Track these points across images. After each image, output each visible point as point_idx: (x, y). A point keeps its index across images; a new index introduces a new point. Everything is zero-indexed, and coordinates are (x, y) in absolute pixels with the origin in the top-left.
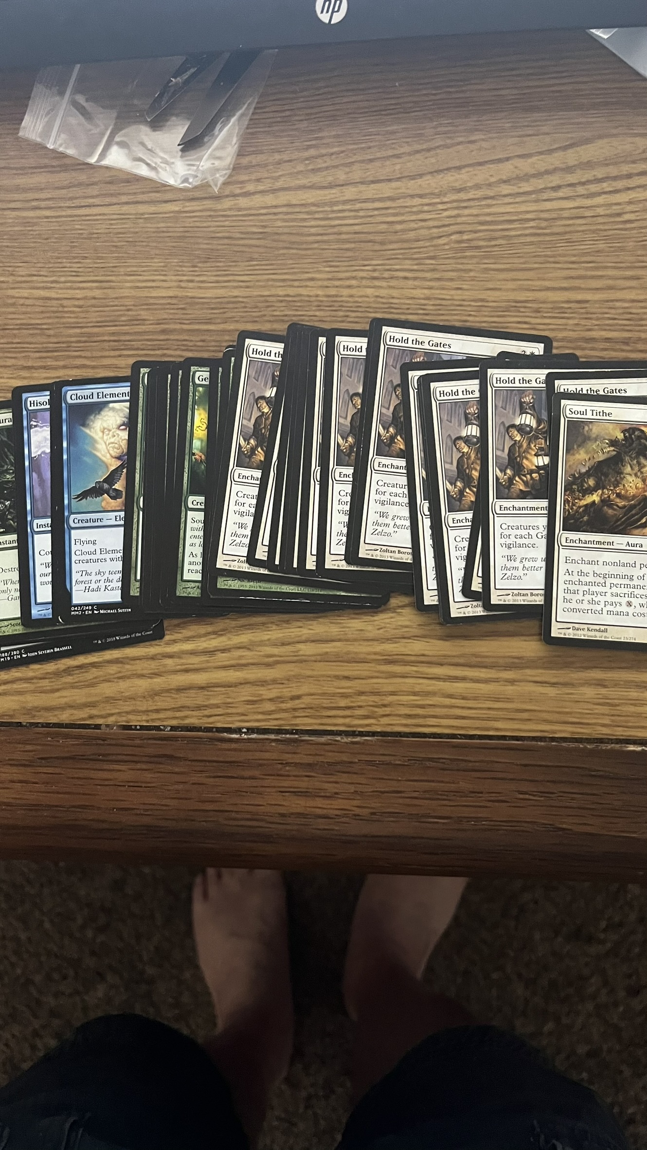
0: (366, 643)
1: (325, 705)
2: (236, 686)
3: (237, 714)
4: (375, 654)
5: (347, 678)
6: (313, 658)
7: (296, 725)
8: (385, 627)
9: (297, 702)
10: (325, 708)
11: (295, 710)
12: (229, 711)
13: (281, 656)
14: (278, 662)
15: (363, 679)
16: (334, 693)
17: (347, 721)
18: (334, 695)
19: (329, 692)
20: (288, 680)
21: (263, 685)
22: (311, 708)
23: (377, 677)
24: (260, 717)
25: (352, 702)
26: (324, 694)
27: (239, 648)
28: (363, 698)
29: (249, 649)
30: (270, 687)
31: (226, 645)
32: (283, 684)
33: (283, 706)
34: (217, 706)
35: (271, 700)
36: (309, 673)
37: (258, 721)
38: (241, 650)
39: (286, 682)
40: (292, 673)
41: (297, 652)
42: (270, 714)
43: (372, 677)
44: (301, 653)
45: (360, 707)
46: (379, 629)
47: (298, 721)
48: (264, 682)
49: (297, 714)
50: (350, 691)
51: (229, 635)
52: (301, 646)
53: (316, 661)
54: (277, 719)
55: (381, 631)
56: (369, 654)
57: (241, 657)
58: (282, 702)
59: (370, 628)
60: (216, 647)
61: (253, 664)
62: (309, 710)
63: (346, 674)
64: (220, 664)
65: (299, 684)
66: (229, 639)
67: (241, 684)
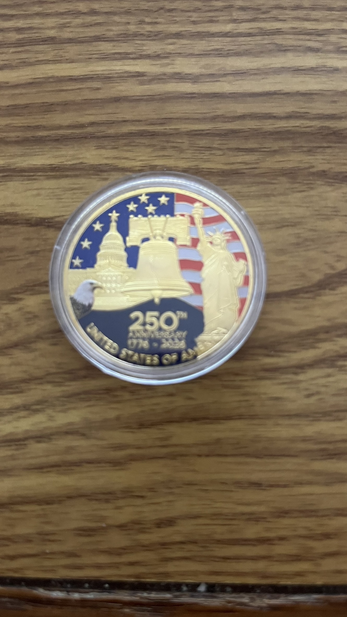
0: (287, 422)
1: (218, 537)
2: (60, 502)
3: (62, 553)
4: (305, 440)
5: (257, 485)
6: (194, 450)
7: (167, 574)
8: (318, 393)
9: (169, 530)
10: (219, 542)
11: (164, 545)
12: (49, 548)
13: (139, 448)
14: (133, 459)
15: (285, 486)
16: (234, 514)
17: (261, 566)
18: (235, 516)
19: (226, 511)
20: (151, 490)
21: (107, 501)
22: (194, 542)
23: (310, 483)
24: (103, 559)
25: (268, 530)
26: (216, 516)
27: (67, 433)
28: (286, 521)
29: (83, 435)
30: (121, 503)
31: (45, 428)
32: (142, 497)
33: (144, 538)
34: (28, 540)
35: (121, 527)
36: (188, 477)
37: (99, 567)
38: (70, 437)
39: (149, 494)
40: (159, 478)
41: (166, 439)
42: (119, 554)
43: (301, 483)
44: (174, 441)
45: (282, 539)
46: (309, 396)
47: (171, 567)
48: (110, 493)
49: (168, 554)
50: (262, 509)
51: (50, 411)
52: (172, 429)
53: (199, 456)
54: (132, 564)
55: (312, 400)
56: (293, 440)
57: (69, 450)
58: (142, 531)
59: (291, 394)
60: (27, 431)
61: (89, 462)
62: (190, 547)
63: (255, 477)
64: (33, 461)
65: (171, 498)
66: (51, 418)
67: (70, 497)
